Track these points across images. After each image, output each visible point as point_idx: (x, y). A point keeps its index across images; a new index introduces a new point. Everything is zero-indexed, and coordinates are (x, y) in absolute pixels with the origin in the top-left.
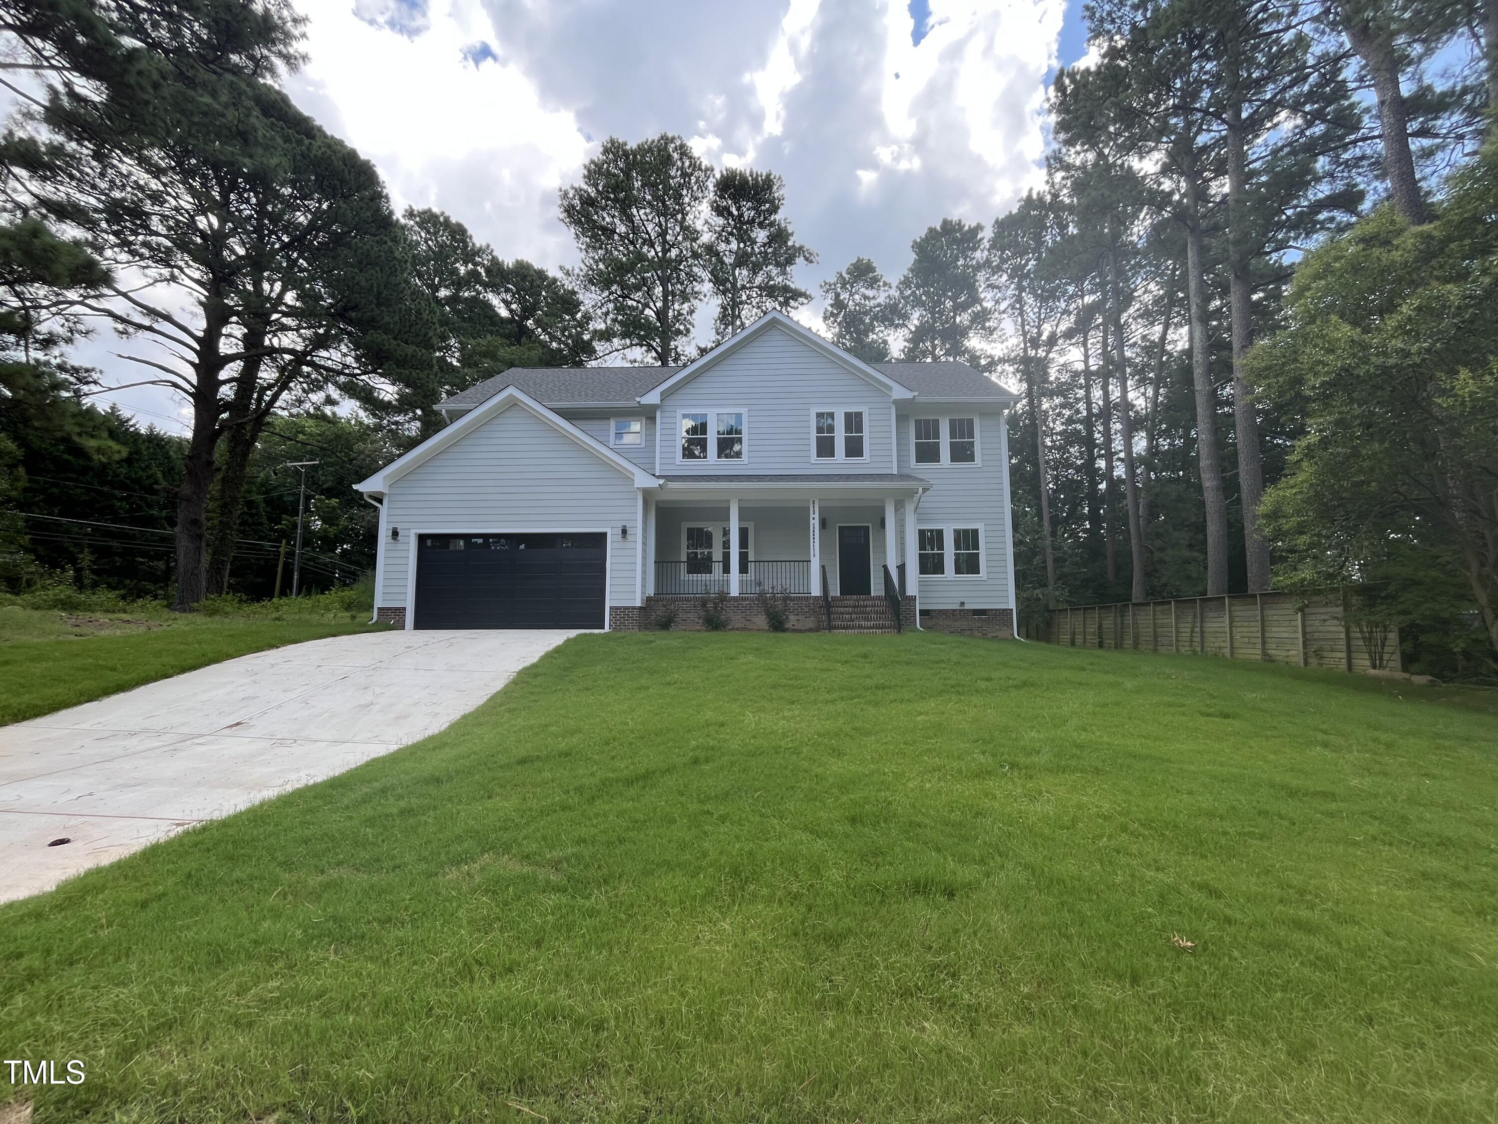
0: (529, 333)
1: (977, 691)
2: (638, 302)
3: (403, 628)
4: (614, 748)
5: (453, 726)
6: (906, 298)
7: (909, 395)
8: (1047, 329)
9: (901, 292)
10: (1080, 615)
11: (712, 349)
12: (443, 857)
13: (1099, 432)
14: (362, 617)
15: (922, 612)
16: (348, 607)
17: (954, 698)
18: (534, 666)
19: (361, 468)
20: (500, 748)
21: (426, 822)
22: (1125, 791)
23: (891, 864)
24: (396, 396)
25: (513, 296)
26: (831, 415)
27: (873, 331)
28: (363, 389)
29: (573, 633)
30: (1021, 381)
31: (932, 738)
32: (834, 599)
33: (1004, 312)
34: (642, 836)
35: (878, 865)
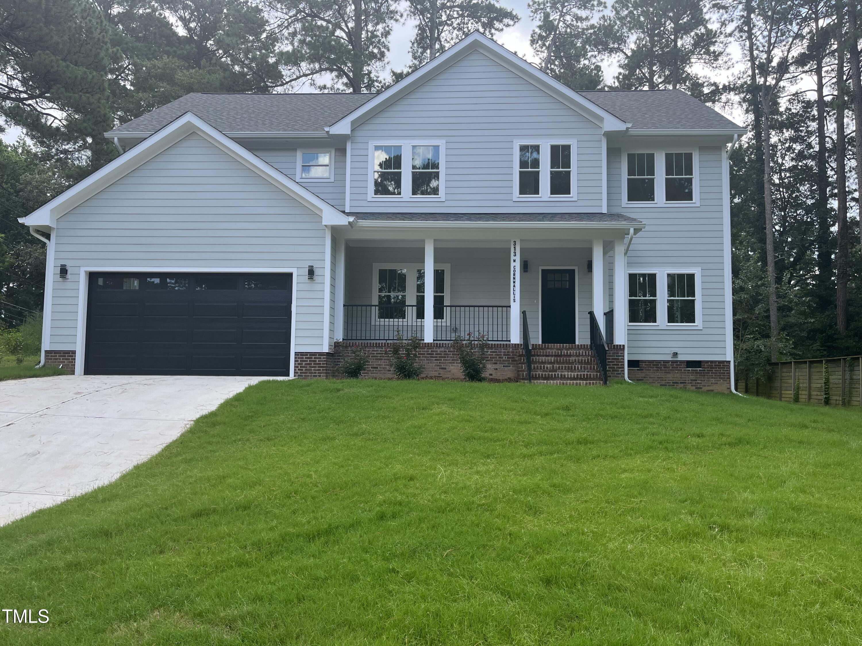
0: (209, 54)
1: (687, 448)
2: (328, 22)
3: (73, 373)
4: (296, 502)
5: (124, 477)
6: (621, 19)
7: (620, 126)
8: (778, 54)
9: (618, 13)
10: (805, 370)
11: (408, 74)
12: (111, 614)
13: (833, 169)
14: (29, 360)
15: (632, 363)
16: (14, 350)
17: (662, 454)
18: (212, 414)
19: (28, 200)
20: (173, 501)
21: (93, 577)
22: (844, 557)
23: (587, 629)
24: (65, 123)
25: (192, 14)
26: (536, 148)
27: (585, 56)
28: (30, 114)
29: (255, 380)
30: (747, 111)
31: (635, 497)
32: (535, 347)
33: (730, 35)
34: (322, 594)
35: (573, 630)
